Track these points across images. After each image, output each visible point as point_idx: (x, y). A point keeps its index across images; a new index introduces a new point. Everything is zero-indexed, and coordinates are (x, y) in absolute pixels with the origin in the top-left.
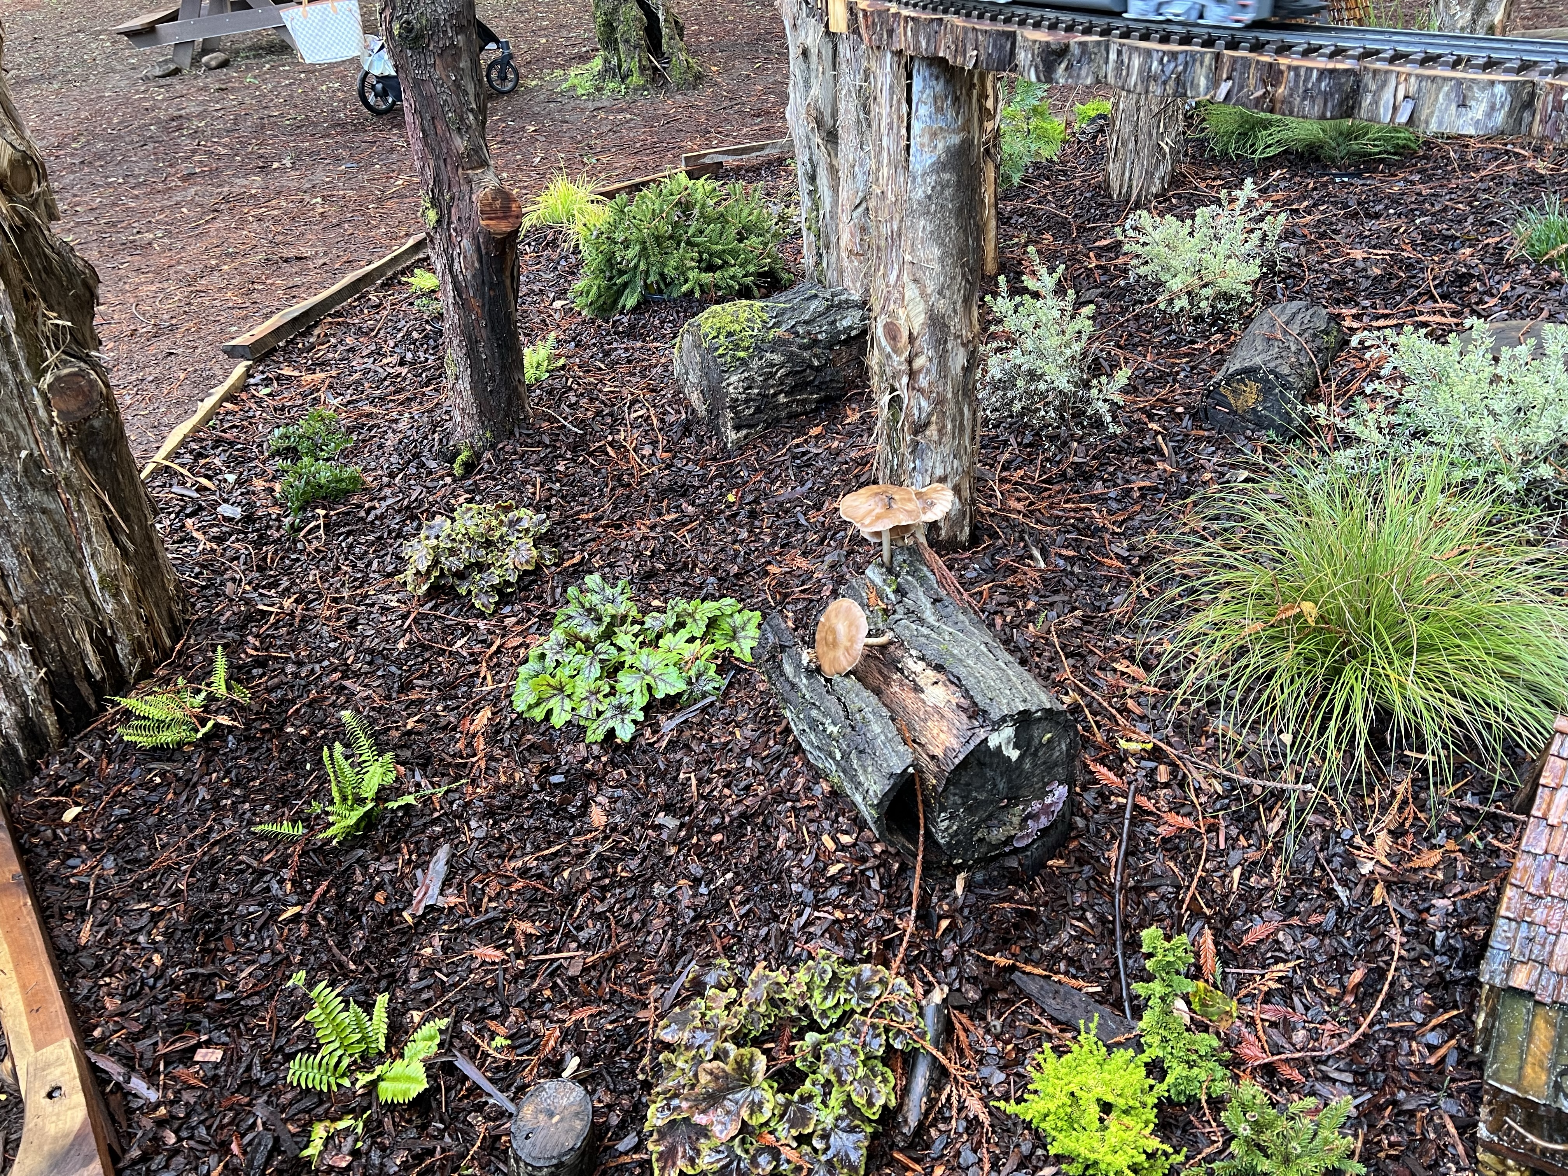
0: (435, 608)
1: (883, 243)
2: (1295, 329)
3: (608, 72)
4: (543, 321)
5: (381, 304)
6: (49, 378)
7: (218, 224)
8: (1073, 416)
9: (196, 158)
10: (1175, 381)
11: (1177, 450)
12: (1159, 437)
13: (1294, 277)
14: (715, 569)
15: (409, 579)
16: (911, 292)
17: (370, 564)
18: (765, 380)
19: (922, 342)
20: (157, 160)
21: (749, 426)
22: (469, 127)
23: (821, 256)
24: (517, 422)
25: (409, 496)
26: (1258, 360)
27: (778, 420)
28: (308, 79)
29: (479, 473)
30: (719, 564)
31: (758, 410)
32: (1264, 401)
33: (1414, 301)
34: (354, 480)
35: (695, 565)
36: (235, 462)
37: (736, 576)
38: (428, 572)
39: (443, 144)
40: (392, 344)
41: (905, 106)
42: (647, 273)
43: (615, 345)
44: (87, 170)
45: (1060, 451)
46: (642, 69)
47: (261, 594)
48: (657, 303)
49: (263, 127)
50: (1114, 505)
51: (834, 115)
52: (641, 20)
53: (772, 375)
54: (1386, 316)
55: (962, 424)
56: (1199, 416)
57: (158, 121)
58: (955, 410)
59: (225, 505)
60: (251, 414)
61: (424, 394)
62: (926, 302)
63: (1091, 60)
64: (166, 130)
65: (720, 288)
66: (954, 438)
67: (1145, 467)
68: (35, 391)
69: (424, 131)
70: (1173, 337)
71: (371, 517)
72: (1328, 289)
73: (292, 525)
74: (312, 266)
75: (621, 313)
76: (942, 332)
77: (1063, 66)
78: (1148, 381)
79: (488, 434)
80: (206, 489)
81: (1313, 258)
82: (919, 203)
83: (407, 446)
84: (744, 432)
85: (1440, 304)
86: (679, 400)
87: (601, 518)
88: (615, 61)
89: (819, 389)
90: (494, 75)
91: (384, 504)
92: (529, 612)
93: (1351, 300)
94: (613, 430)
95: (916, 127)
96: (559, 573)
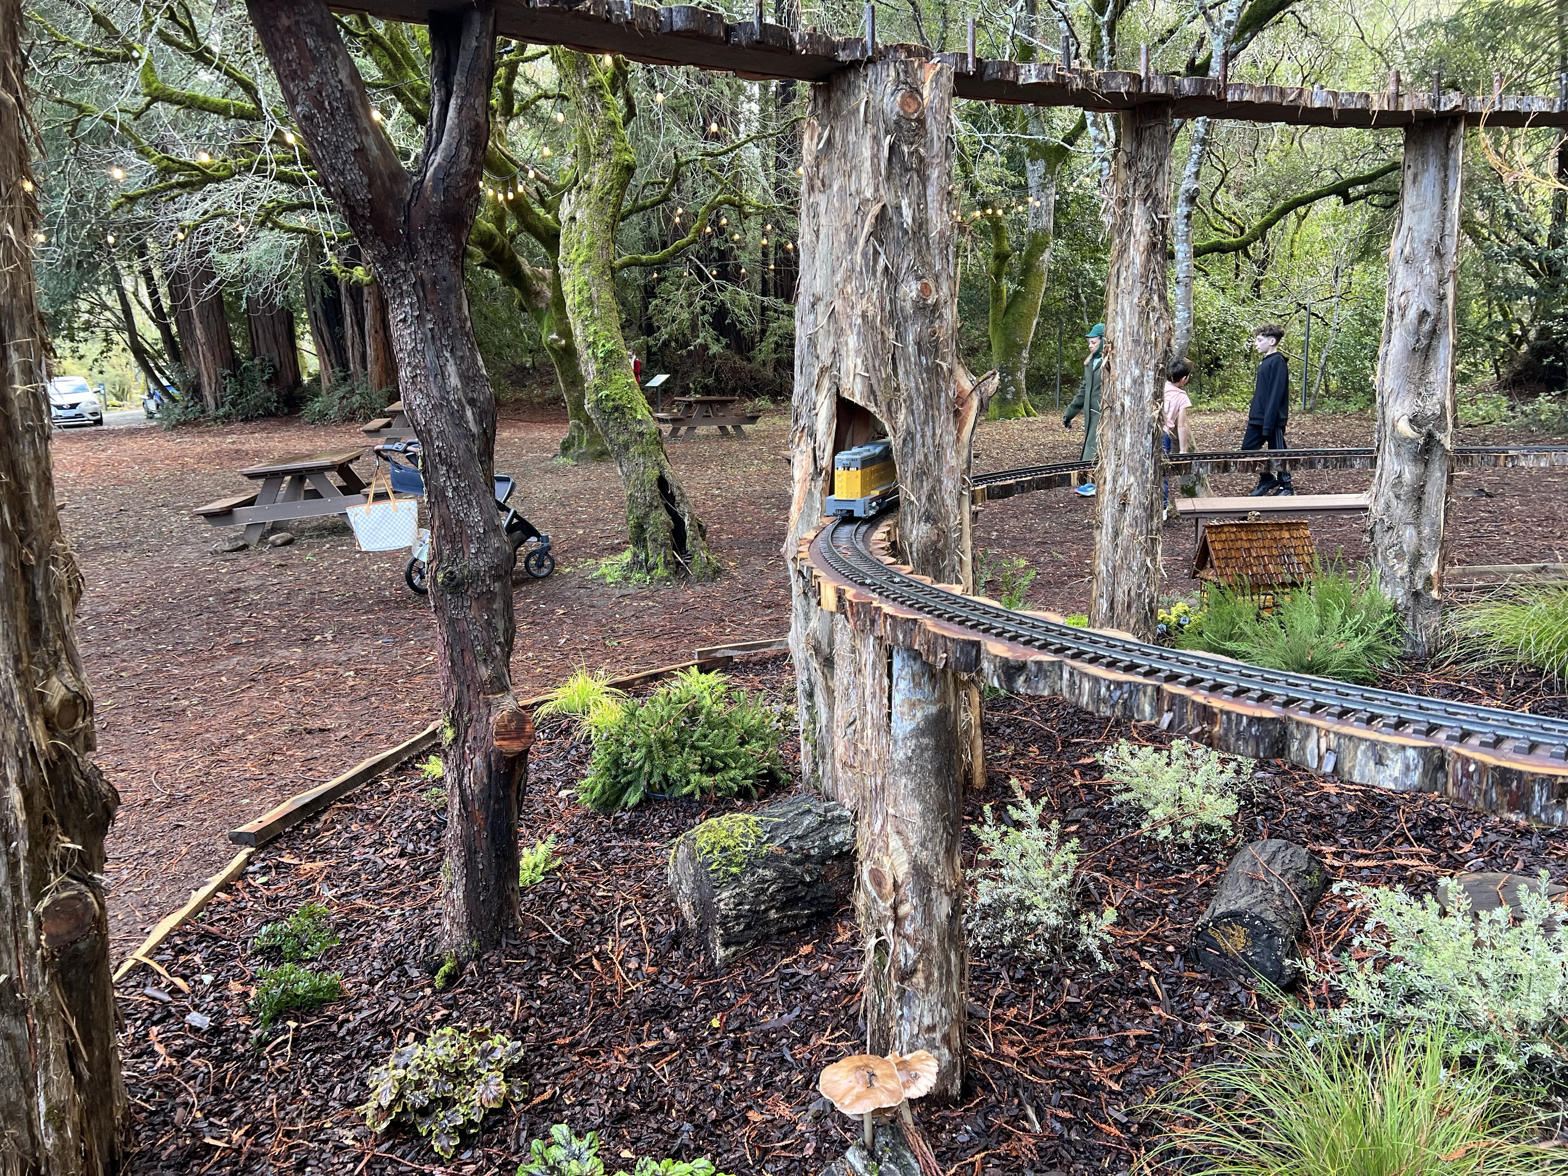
0: (390, 1150)
1: (868, 795)
2: (1277, 869)
3: (636, 564)
4: (547, 811)
5: (392, 790)
6: (46, 901)
7: (254, 693)
8: (1065, 950)
9: (245, 629)
10: (1164, 913)
11: (1171, 993)
12: (1152, 978)
13: (1272, 809)
14: (692, 1112)
15: (370, 1114)
16: (895, 842)
17: (332, 1089)
18: (757, 896)
19: (907, 890)
20: (209, 629)
21: (738, 943)
22: (494, 658)
23: (817, 764)
24: (506, 932)
25: (386, 1008)
26: (1242, 904)
27: (767, 937)
28: (362, 559)
29: (460, 985)
30: (696, 1107)
31: (748, 927)
32: (1254, 946)
33: (1390, 843)
34: (334, 988)
35: (671, 1106)
36: (215, 960)
37: (714, 1122)
38: (391, 1107)
39: (469, 673)
40: (395, 834)
41: (886, 681)
42: (651, 774)
43: (613, 843)
44: (140, 636)
45: (1053, 989)
46: (667, 564)
47: (211, 1124)
48: (658, 801)
49: (312, 601)
50: (1111, 1055)
51: (831, 644)
52: (668, 524)
53: (764, 891)
54: (1366, 857)
55: (949, 971)
56: (1191, 956)
57: (218, 592)
58: (942, 958)
59: (194, 1014)
60: (243, 905)
61: (418, 889)
62: (909, 853)
63: (1046, 677)
64: (224, 602)
65: (720, 789)
66: (941, 986)
67: (1139, 1012)
68: (30, 915)
69: (452, 661)
70: (1159, 865)
71: (343, 1032)
72: (1307, 823)
73: (259, 1039)
74: (333, 738)
75: (623, 810)
76: (926, 881)
77: (1022, 678)
78: (1137, 912)
79: (475, 944)
80: (180, 991)
81: (1289, 790)
82: (901, 763)
83: (392, 950)
84: (733, 949)
85: (1416, 849)
86: (671, 910)
87: (578, 1043)
88: (642, 556)
89: (810, 904)
90: (532, 562)
91: (359, 1017)
92: (489, 1159)
93: (1330, 836)
94: (602, 941)
95: (897, 698)
96: (528, 1111)
